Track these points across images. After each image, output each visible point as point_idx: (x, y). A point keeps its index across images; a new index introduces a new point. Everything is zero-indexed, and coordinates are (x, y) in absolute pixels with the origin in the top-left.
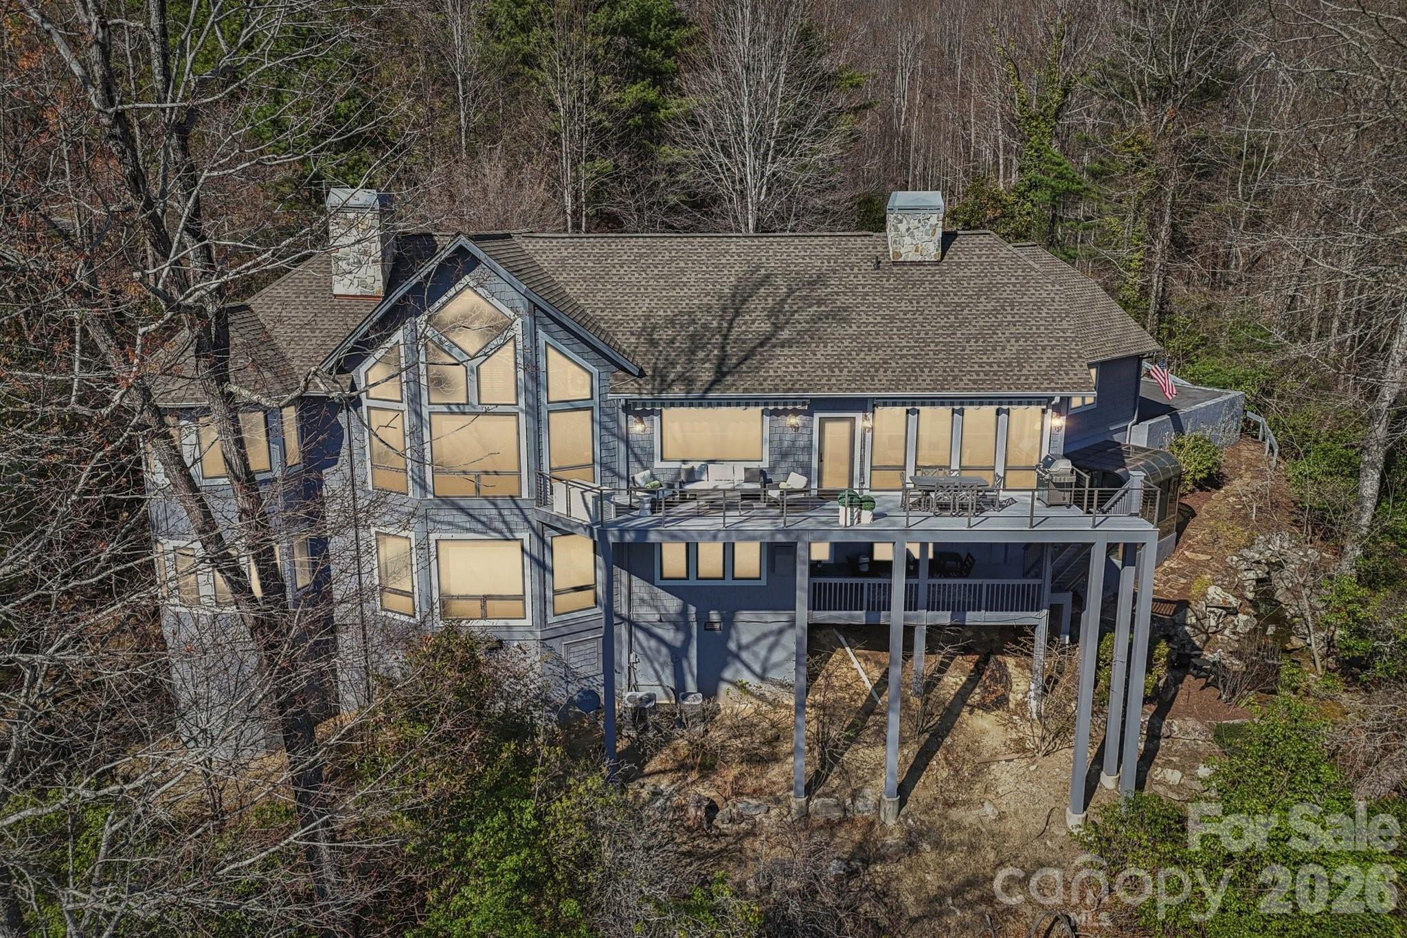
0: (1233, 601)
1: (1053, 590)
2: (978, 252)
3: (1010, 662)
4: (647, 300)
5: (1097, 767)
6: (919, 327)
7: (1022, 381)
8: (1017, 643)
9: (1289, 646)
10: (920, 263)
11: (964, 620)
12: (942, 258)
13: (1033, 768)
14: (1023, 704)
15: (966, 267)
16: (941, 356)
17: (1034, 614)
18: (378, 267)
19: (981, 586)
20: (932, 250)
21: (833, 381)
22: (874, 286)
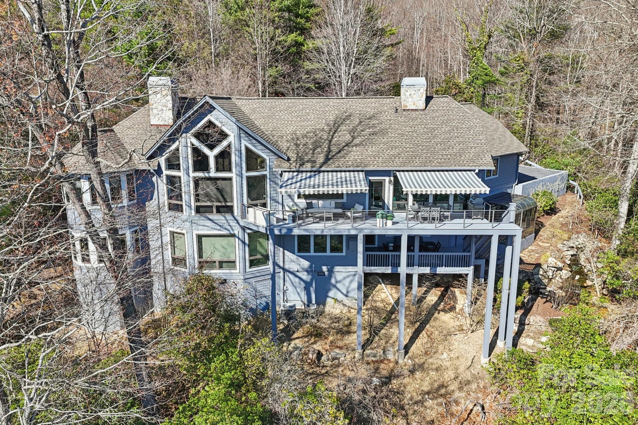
0: (560, 265)
1: (476, 258)
2: (442, 105)
3: (457, 291)
4: (292, 127)
5: (496, 338)
6: (415, 139)
7: (461, 162)
8: (459, 281)
9: (585, 285)
10: (416, 110)
11: (436, 271)
12: (426, 108)
13: (466, 338)
14: (462, 310)
15: (437, 111)
16: (424, 151)
17: (467, 268)
18: (171, 112)
19: (443, 256)
20: (421, 104)
21: (375, 162)
22: (394, 120)
